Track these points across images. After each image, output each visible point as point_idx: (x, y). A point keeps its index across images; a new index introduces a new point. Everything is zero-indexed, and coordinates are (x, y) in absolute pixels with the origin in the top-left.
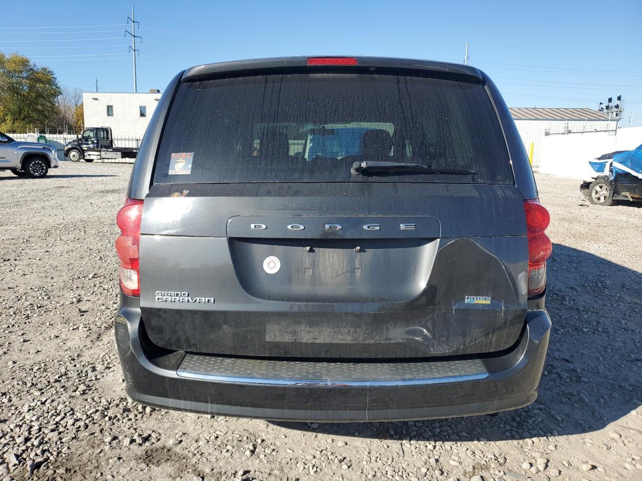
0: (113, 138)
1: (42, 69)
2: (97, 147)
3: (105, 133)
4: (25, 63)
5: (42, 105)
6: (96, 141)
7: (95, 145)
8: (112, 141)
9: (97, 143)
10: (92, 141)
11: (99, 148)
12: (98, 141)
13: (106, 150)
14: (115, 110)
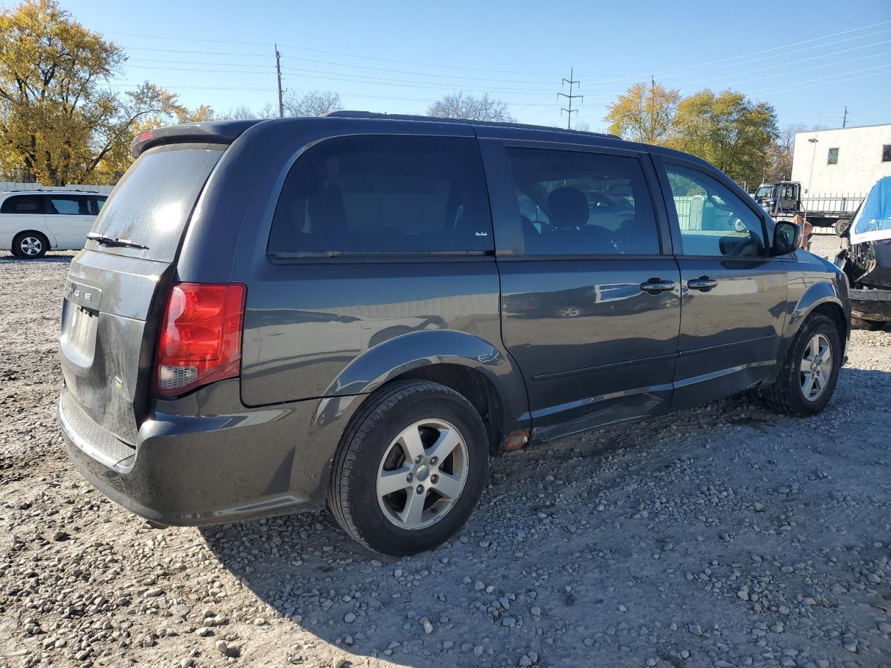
0: (801, 197)
1: (759, 107)
2: (773, 211)
3: (790, 190)
4: (736, 101)
5: (751, 155)
6: (772, 203)
7: (771, 208)
8: (799, 202)
9: (774, 205)
10: (768, 203)
11: (776, 211)
12: (775, 202)
13: (784, 215)
14: (841, 156)
